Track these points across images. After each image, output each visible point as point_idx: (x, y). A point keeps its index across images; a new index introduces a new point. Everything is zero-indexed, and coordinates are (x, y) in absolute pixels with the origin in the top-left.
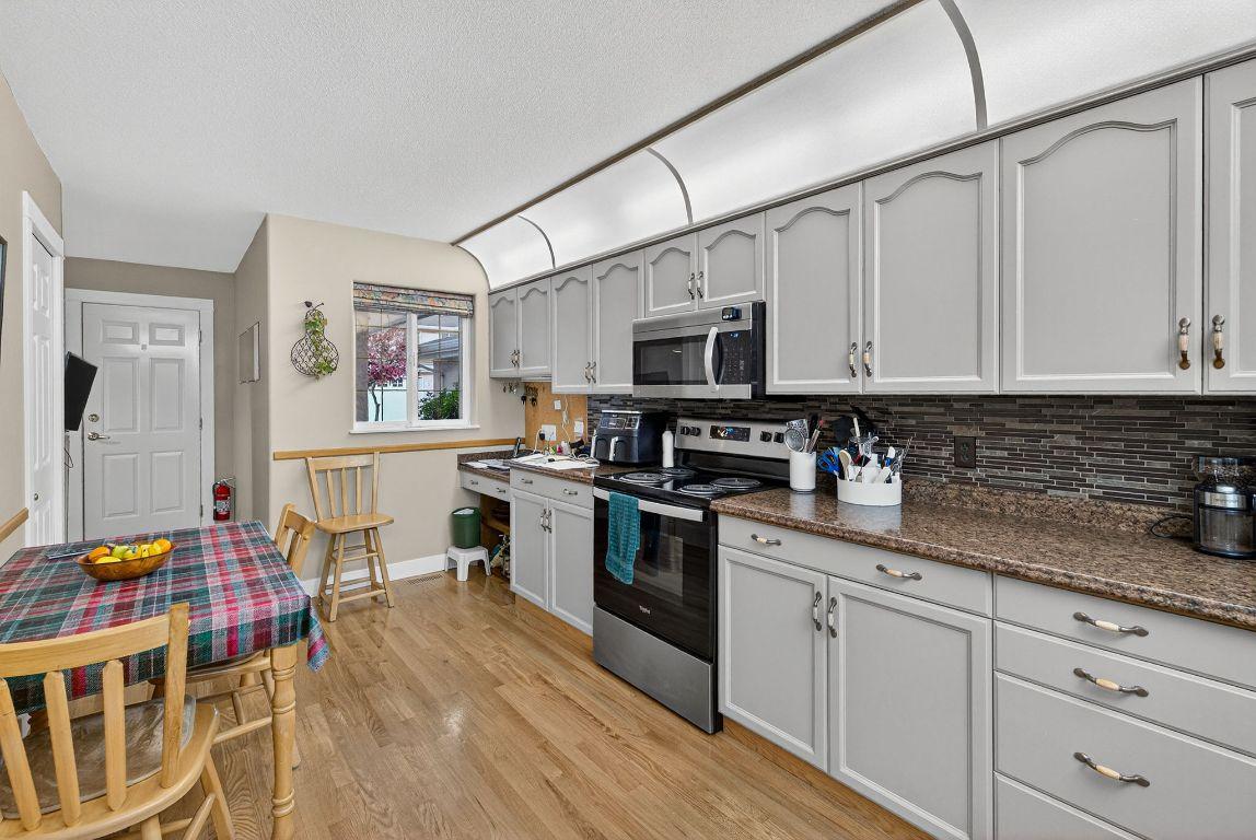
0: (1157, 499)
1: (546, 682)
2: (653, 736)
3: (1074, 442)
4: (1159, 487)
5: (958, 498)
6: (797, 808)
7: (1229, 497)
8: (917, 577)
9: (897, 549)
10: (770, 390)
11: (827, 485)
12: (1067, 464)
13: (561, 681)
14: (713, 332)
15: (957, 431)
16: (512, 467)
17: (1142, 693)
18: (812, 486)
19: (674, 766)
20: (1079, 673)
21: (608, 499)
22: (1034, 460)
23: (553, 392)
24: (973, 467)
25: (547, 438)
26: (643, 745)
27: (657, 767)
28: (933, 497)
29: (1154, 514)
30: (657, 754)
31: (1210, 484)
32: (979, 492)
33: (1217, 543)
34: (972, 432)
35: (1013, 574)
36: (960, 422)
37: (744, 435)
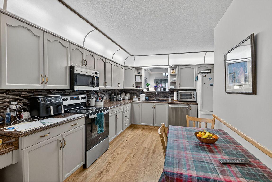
37: (78, 98)
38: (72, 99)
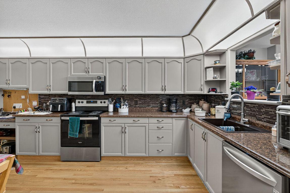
0: (157, 107)
1: (51, 170)
2: (88, 166)
3: (149, 100)
4: (157, 105)
5: (135, 110)
6: (121, 164)
7: (165, 105)
8: (139, 120)
9: (137, 117)
10: (106, 93)
11: (116, 110)
12: (148, 103)
13: (55, 168)
14: (94, 81)
15: (135, 99)
16: (16, 116)
17: (163, 127)
18: (113, 111)
19: (97, 168)
20: (157, 127)
21: (69, 119)
22: (144, 103)
23: (29, 93)
24: (137, 105)
25: (16, 108)
26: (88, 168)
27: (94, 170)
28: (132, 110)
29: (157, 108)
30: (92, 168)
31: (163, 104)
32: (138, 108)
33: (163, 111)
34: (137, 100)
35: (151, 117)
36: (135, 98)
37: (96, 102)
38: (87, 102)
